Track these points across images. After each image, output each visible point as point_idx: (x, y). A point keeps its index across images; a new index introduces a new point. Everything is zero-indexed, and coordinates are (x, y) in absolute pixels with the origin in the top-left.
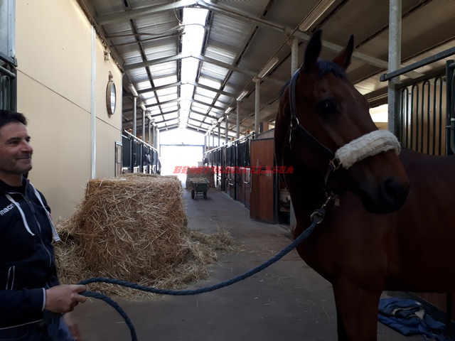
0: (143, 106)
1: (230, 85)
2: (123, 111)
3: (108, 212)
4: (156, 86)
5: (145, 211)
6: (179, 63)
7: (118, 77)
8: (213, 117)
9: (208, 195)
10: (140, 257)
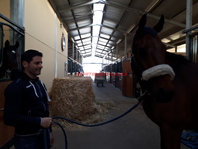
0: (77, 47)
1: (114, 37)
2: (69, 49)
3: (62, 92)
4: (82, 38)
5: (77, 92)
6: (92, 28)
7: (66, 34)
8: (106, 51)
9: (104, 85)
10: (75, 111)
